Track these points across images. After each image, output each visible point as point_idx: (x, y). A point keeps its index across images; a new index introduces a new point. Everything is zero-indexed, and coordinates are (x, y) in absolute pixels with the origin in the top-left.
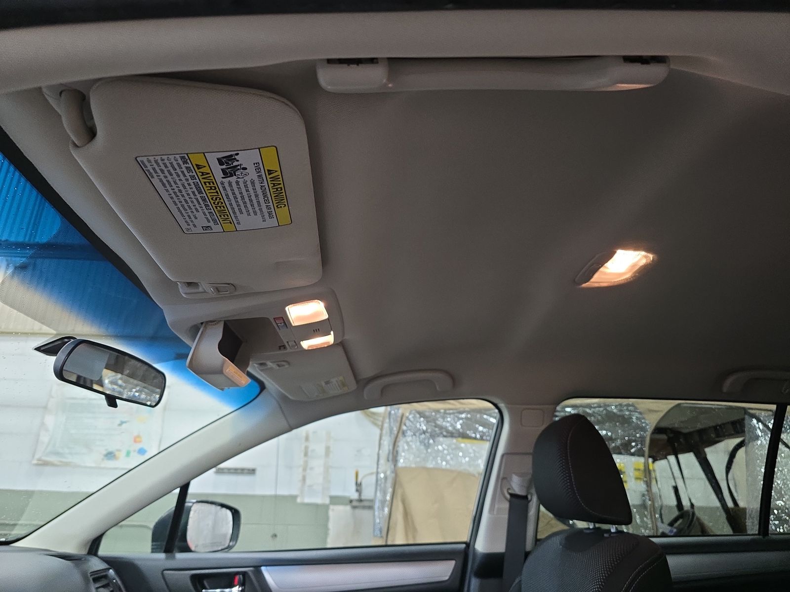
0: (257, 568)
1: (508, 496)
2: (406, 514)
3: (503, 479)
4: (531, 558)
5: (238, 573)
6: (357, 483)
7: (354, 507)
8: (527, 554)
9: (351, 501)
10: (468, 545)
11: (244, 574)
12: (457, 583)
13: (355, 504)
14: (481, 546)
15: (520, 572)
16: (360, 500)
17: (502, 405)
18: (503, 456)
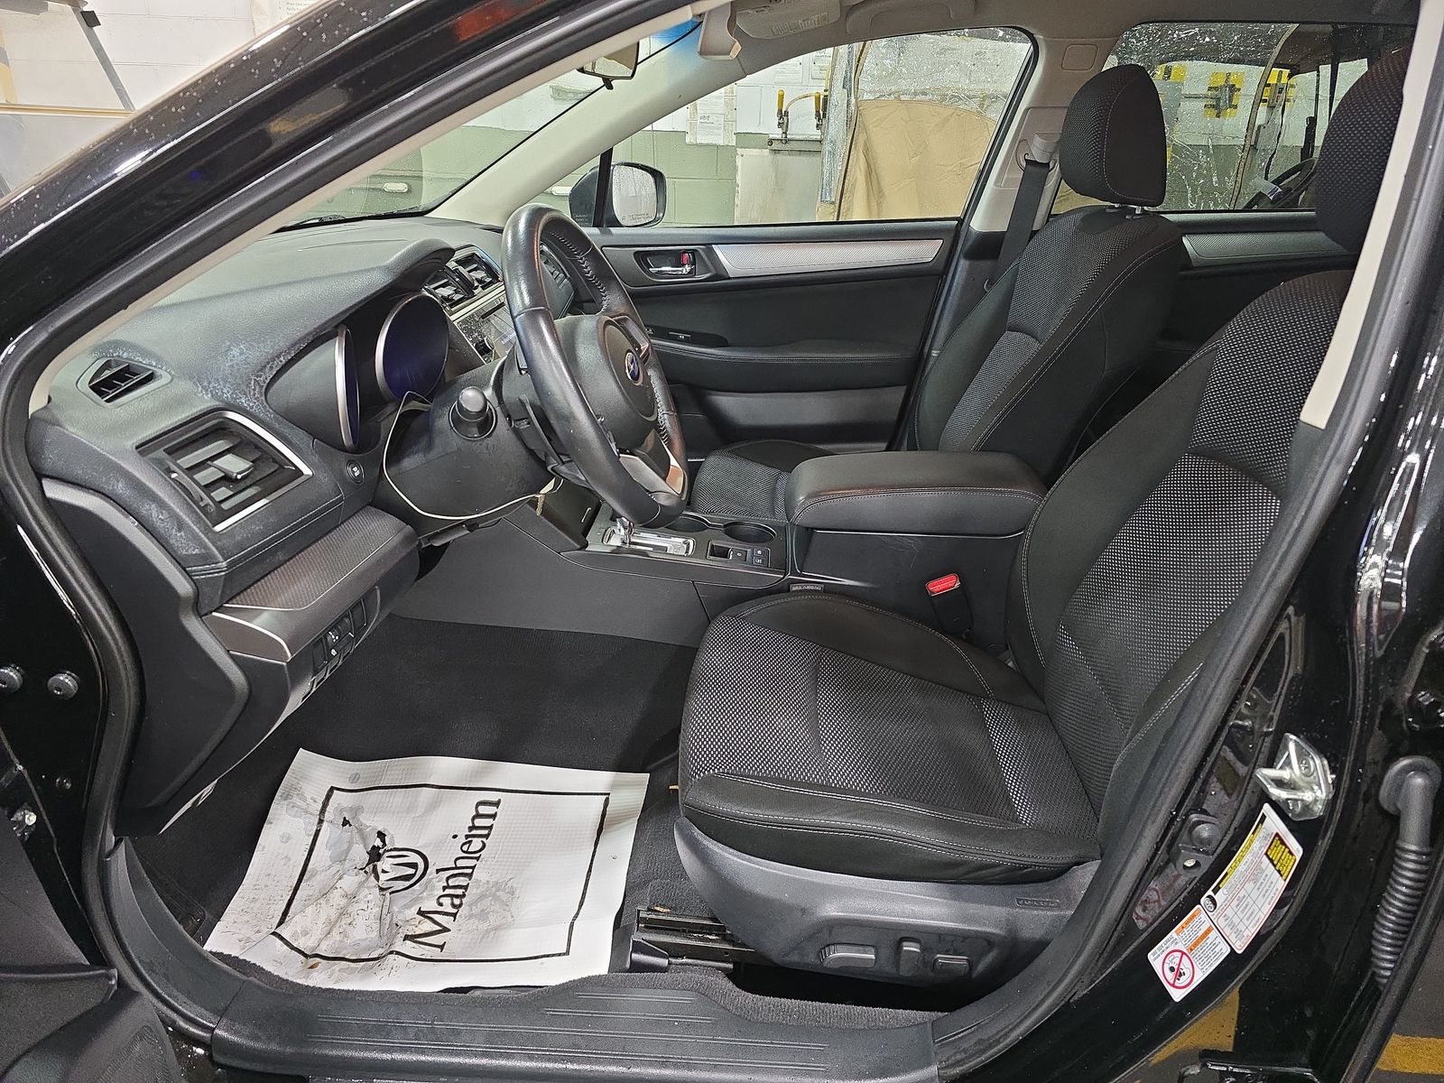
0: (708, 246)
1: (1024, 164)
2: (870, 171)
3: (1021, 141)
4: (1037, 237)
5: (686, 251)
6: (780, 111)
7: (776, 151)
8: (1034, 233)
9: (771, 142)
10: (960, 221)
11: (694, 252)
12: (941, 267)
13: (776, 146)
14: (978, 224)
15: (1020, 255)
16: (787, 141)
17: (1039, 37)
18: (1027, 110)
